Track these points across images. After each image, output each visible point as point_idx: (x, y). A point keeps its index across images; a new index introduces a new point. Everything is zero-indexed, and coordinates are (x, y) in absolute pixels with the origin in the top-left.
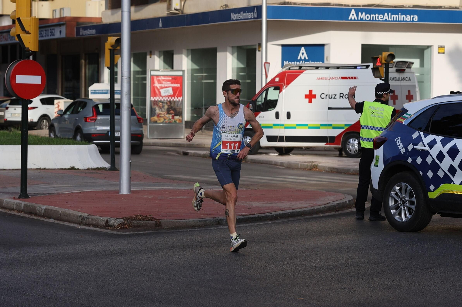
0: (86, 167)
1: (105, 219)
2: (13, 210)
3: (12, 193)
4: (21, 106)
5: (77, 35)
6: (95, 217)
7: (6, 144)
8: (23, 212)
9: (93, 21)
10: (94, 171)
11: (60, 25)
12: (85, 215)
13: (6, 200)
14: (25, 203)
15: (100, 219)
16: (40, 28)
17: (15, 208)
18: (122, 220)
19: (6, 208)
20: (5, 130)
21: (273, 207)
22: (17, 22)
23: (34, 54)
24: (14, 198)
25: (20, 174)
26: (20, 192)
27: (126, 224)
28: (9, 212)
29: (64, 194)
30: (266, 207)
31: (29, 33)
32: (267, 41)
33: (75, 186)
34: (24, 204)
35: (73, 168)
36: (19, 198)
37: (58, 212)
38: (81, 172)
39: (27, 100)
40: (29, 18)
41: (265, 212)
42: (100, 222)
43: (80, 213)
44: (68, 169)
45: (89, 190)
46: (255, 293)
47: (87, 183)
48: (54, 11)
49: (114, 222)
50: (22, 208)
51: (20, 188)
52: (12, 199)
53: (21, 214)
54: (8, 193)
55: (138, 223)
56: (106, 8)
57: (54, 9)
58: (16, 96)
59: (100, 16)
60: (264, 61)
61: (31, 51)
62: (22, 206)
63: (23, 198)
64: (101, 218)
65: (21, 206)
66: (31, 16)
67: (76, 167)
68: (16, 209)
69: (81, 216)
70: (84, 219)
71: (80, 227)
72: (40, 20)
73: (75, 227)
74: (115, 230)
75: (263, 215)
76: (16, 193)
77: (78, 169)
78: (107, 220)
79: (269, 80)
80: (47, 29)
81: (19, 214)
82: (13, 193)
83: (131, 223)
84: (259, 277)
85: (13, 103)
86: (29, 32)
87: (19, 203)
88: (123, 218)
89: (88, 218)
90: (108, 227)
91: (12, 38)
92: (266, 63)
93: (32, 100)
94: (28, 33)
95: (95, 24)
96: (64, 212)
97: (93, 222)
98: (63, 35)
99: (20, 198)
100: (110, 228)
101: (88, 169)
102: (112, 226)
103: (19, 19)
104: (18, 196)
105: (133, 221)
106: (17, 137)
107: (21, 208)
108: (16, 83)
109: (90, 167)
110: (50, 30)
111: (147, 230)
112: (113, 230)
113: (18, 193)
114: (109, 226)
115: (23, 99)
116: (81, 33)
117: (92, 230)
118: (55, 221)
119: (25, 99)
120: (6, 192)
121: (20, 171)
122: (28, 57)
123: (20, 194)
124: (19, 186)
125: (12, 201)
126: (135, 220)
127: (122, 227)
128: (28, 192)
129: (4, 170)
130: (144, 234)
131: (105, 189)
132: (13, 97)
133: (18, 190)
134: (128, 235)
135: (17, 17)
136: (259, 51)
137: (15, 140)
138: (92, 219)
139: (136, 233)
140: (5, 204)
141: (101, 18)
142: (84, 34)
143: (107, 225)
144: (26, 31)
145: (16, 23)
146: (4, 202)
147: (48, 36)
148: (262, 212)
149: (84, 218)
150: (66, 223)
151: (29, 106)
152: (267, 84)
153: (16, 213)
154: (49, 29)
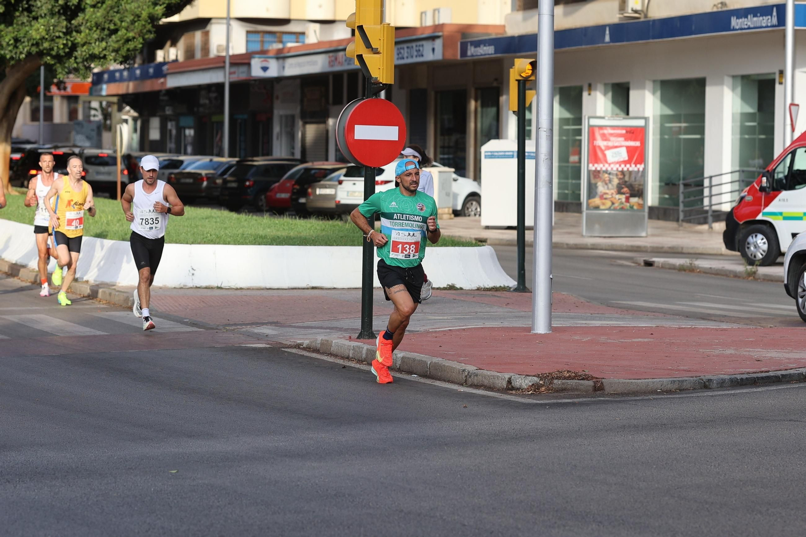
0: (474, 286)
1: (507, 376)
2: (348, 358)
3: (346, 330)
4: (363, 179)
5: (461, 56)
6: (489, 373)
7: (337, 245)
8: (364, 363)
9: (490, 31)
10: (488, 293)
11: (433, 38)
12: (471, 368)
13: (336, 341)
14: (369, 347)
15: (498, 377)
16: (397, 43)
17: (351, 355)
18: (536, 379)
19: (336, 356)
20: (337, 219)
21: (801, 359)
22: (357, 32)
23: (388, 88)
24: (350, 337)
25: (361, 296)
26: (360, 327)
27: (542, 386)
28: (341, 362)
29: (435, 332)
30: (789, 359)
31: (378, 53)
32: (794, 68)
33: (456, 319)
34: (367, 349)
35: (452, 288)
36: (358, 338)
37: (425, 363)
38: (467, 294)
39: (374, 168)
40: (379, 27)
41: (786, 368)
42: (497, 382)
43: (463, 366)
44: (445, 289)
45: (480, 325)
46: (768, 510)
47: (476, 313)
48: (423, 14)
49: (523, 382)
50: (364, 356)
51: (361, 320)
52: (347, 340)
53: (362, 365)
54: (340, 329)
55: (563, 384)
56: (513, 10)
57: (423, 10)
58: (355, 161)
59: (502, 23)
60: (789, 101)
61: (381, 83)
62: (364, 352)
63: (365, 339)
64: (498, 374)
65: (361, 352)
66: (381, 24)
67: (458, 286)
68: (352, 358)
69: (464, 370)
70: (470, 377)
71: (462, 389)
72: (397, 29)
73: (454, 390)
74: (524, 396)
75: (784, 372)
76: (353, 330)
77: (461, 289)
78: (510, 379)
79: (797, 134)
80: (410, 45)
81: (358, 366)
82: (348, 328)
83: (551, 383)
84: (775, 482)
85: (350, 173)
86: (379, 50)
87: (359, 347)
88: (538, 376)
89: (477, 375)
90: (512, 390)
91: (349, 60)
92: (792, 104)
93: (383, 167)
94: (376, 52)
95: (493, 36)
96: (435, 363)
97: (486, 382)
98: (438, 56)
99: (360, 339)
100: (514, 392)
101: (478, 289)
102: (518, 389)
103: (361, 28)
104: (357, 335)
105: (555, 381)
106: (357, 232)
107: (362, 355)
108: (355, 138)
109: (482, 286)
110: (416, 46)
111: (578, 396)
112: (519, 395)
113: (357, 329)
114: (513, 388)
115: (367, 167)
116: (469, 53)
117: (483, 396)
118: (419, 378)
119: (371, 167)
120: (337, 328)
121: (361, 292)
122: (377, 94)
123: (360, 332)
124: (360, 317)
125: (347, 343)
126: (558, 378)
127: (535, 391)
128: (374, 328)
129: (334, 288)
130: (574, 404)
131: (506, 324)
132: (350, 163)
133: (358, 324)
134: (546, 404)
135: (357, 24)
136: (781, 83)
137: (353, 237)
138: (484, 376)
139: (560, 401)
140: (334, 349)
141: (504, 26)
142: (474, 54)
143: (510, 387)
144: (372, 48)
145: (356, 35)
146: (333, 345)
147: (412, 57)
148: (782, 367)
149: (469, 375)
150: (438, 383)
151: (378, 178)
152: (793, 142)
153: (352, 364)
154: (414, 44)
